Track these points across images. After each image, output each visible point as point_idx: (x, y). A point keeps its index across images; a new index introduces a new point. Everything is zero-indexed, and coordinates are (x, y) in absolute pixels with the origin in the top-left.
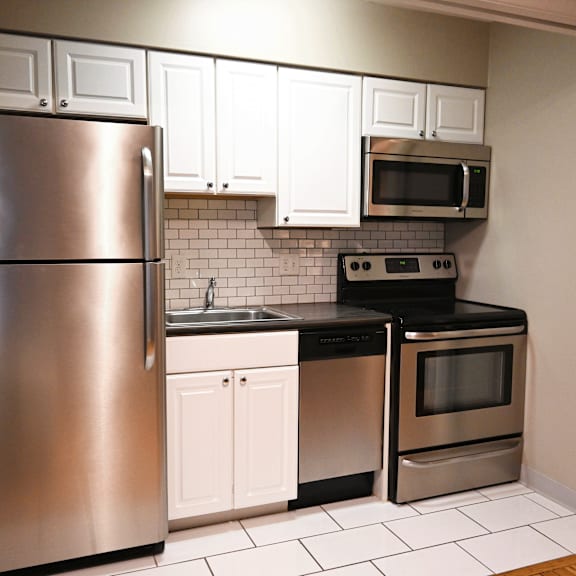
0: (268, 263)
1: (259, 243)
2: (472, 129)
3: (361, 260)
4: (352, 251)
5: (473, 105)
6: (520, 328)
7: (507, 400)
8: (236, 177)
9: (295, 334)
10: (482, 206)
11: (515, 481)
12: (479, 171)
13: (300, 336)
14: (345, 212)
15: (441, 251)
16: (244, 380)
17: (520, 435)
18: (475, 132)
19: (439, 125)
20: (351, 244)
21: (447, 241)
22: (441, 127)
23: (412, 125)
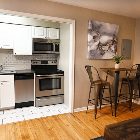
0: (16, 62)
2: (57, 36)
3: (35, 61)
4: (35, 60)
5: (57, 32)
6: (62, 74)
7: (60, 88)
8: (4, 45)
9: (13, 75)
10: (59, 51)
11: (63, 103)
12: (58, 45)
13: (15, 76)
14: (29, 52)
15: (55, 60)
16: (2, 84)
17: (63, 94)
18: (57, 37)
19: (49, 35)
20: (34, 58)
21: (56, 58)
22: (50, 36)
23: (43, 35)
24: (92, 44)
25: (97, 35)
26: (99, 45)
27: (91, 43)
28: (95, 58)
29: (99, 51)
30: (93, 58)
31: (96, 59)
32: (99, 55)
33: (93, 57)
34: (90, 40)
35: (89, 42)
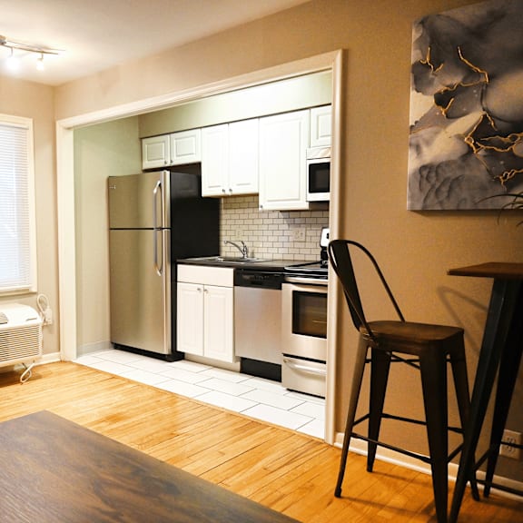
0: (285, 233)
1: (281, 221)
14: (299, 200)
16: (206, 291)
24: (426, 136)
25: (464, 80)
26: (482, 133)
27: (424, 133)
28: (450, 206)
29: (483, 167)
30: (438, 208)
31: (458, 212)
32: (483, 188)
33: (441, 203)
34: (418, 119)
35: (412, 126)
